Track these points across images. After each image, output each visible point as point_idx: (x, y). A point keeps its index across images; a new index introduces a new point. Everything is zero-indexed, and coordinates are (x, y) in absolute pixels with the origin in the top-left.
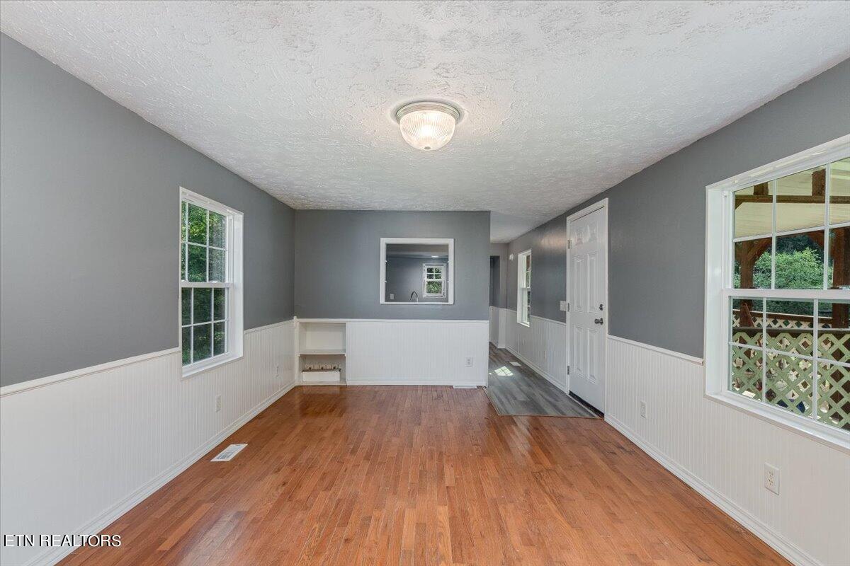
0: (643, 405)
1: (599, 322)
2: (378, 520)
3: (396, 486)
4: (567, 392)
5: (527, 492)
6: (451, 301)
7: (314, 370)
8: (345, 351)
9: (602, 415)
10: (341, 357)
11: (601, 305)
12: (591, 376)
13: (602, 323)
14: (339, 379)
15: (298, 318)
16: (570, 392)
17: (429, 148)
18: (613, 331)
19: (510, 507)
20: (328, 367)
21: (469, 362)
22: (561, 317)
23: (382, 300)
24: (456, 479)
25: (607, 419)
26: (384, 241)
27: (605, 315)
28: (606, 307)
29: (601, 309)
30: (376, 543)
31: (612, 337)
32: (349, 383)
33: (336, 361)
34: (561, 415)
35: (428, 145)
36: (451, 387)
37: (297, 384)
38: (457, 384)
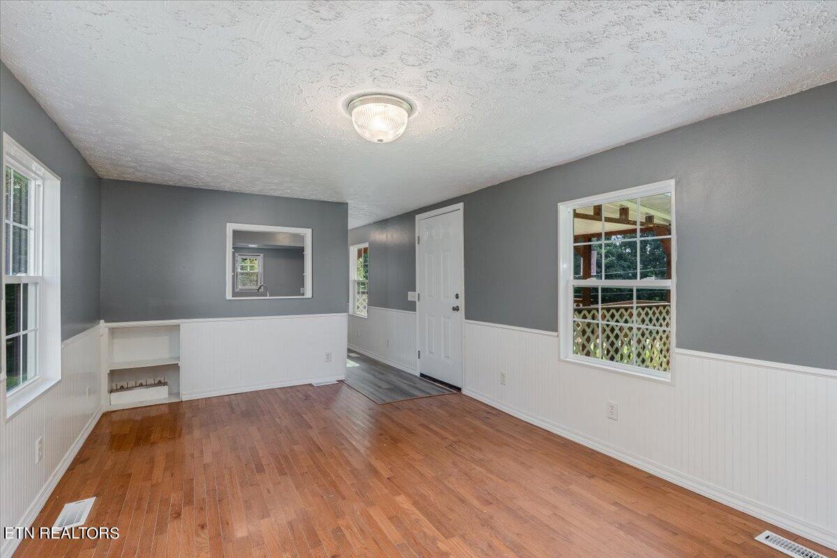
0: (503, 375)
1: (456, 309)
2: (348, 527)
3: (339, 492)
4: (418, 375)
5: (455, 464)
6: (308, 294)
7: (128, 389)
8: (178, 358)
9: (459, 389)
10: (176, 367)
11: (457, 295)
12: (446, 357)
13: (458, 310)
14: (167, 396)
15: (106, 321)
16: (421, 374)
17: (381, 141)
18: (469, 316)
19: (453, 479)
20: (132, 383)
21: (328, 356)
22: (411, 307)
23: (229, 296)
24: (390, 469)
25: (464, 391)
26: (231, 227)
27: (461, 303)
28: (462, 296)
29: (457, 297)
30: (366, 549)
31: (468, 321)
32: (184, 398)
33: (164, 373)
34: (428, 395)
35: (381, 138)
36: (310, 385)
37: (105, 410)
38: (316, 381)
